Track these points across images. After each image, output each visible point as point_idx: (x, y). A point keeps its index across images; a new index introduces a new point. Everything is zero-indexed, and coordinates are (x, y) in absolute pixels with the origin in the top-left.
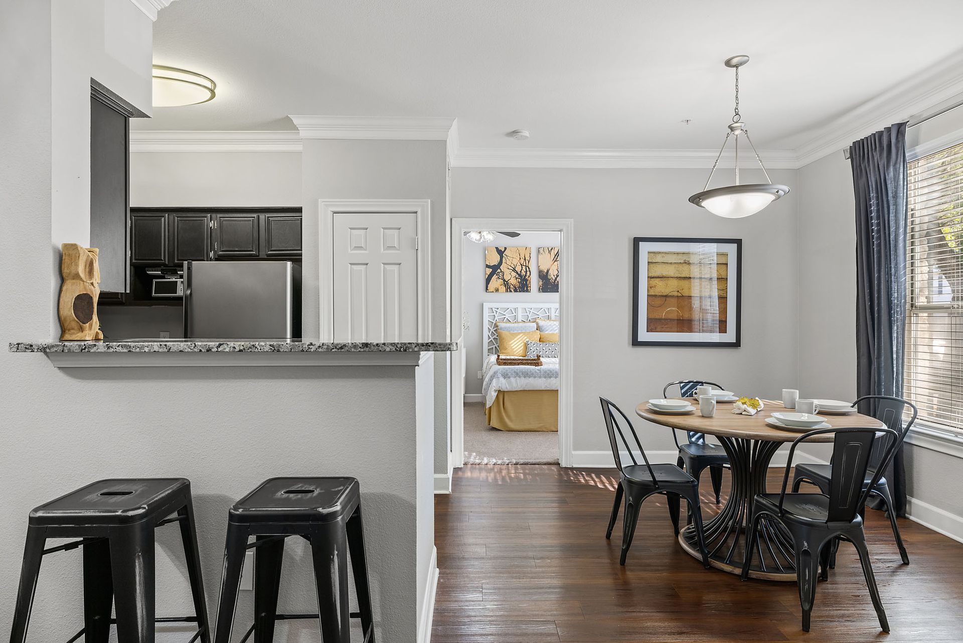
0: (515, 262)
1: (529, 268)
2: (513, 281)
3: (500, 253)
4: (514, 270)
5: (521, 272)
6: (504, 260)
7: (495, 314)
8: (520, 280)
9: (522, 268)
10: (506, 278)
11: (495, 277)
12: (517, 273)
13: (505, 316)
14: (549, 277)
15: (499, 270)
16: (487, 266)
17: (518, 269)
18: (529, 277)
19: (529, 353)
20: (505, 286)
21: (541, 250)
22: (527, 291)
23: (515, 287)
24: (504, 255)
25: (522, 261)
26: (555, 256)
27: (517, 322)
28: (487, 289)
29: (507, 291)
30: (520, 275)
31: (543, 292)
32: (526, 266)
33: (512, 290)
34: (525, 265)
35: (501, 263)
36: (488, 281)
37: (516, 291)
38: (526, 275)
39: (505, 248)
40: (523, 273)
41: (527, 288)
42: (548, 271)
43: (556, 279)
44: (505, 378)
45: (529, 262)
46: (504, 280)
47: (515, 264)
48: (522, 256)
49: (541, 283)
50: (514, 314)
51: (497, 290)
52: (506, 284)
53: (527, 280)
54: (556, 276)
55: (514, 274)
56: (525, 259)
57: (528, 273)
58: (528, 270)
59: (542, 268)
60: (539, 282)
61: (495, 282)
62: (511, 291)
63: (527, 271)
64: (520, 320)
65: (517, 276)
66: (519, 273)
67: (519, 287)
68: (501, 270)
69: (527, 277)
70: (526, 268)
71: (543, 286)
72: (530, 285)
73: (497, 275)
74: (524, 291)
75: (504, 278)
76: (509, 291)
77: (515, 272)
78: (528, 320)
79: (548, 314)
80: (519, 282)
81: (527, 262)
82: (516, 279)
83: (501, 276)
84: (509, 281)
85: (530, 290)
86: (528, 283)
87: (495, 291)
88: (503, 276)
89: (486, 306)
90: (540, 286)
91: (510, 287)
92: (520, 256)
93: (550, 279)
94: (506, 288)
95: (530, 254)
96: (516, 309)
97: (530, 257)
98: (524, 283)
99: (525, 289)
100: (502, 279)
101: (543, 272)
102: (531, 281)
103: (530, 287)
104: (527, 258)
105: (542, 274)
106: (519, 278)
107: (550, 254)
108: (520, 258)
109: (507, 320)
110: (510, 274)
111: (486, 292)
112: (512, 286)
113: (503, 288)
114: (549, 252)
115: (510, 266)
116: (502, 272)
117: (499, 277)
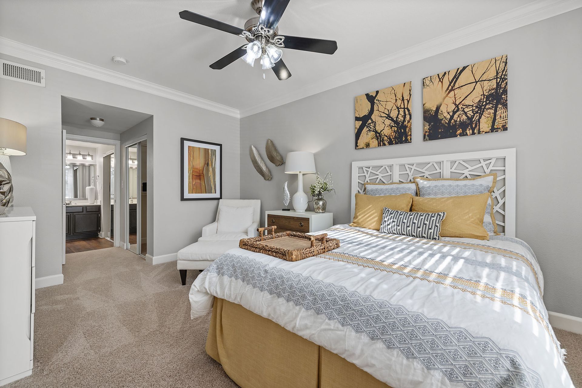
0: (389, 106)
1: (409, 110)
2: (387, 131)
3: (371, 99)
4: (389, 117)
5: (397, 117)
6: (375, 108)
7: (365, 174)
8: (396, 129)
9: (399, 111)
10: (379, 129)
11: (365, 129)
12: (392, 120)
13: (377, 177)
14: (440, 117)
15: (370, 121)
16: (357, 119)
17: (394, 114)
18: (409, 122)
20: (377, 139)
21: (427, 82)
22: (407, 141)
23: (390, 138)
24: (375, 101)
25: (399, 103)
26: (451, 83)
27: (392, 183)
28: (356, 146)
29: (379, 145)
30: (396, 122)
31: (430, 139)
32: (404, 108)
33: (386, 143)
34: (402, 107)
35: (372, 111)
36: (358, 135)
37: (390, 143)
38: (404, 121)
39: (377, 92)
40: (401, 118)
41: (406, 137)
42: (438, 108)
43: (452, 117)
44: (219, 273)
45: (408, 102)
46: (376, 132)
47: (389, 109)
48: (399, 96)
49: (427, 127)
50: (390, 173)
51: (368, 145)
52: (379, 136)
53: (406, 127)
54: (451, 114)
55: (388, 122)
56: (403, 100)
57: (408, 117)
58: (407, 112)
59: (428, 106)
60: (424, 126)
61: (366, 136)
62: (384, 145)
63: (404, 116)
64: (396, 179)
65: (393, 124)
66: (395, 119)
67: (395, 138)
68: (372, 120)
69: (406, 123)
70: (404, 111)
71: (429, 132)
72: (410, 133)
73: (368, 127)
74: (401, 142)
75: (375, 130)
76: (381, 144)
77: (389, 119)
78: (409, 180)
79: (439, 171)
80: (394, 131)
81: (406, 102)
82: (391, 128)
83: (372, 127)
84: (382, 132)
85: (411, 140)
86: (407, 131)
87: (365, 147)
88: (375, 127)
89: (356, 165)
90: (426, 132)
91: (383, 140)
92: (396, 96)
93: (442, 119)
94: (378, 142)
95: (410, 90)
96: (391, 167)
97: (410, 95)
98: (403, 131)
99: (403, 139)
100: (374, 131)
101: (430, 111)
102: (412, 127)
103: (411, 135)
104: (406, 97)
105: (429, 114)
106: (396, 127)
107: (442, 82)
108: (396, 100)
109: (381, 182)
110: (384, 123)
111: (356, 149)
112: (386, 138)
113: (375, 142)
114: (440, 79)
115: (384, 113)
116: (374, 122)
117: (369, 130)
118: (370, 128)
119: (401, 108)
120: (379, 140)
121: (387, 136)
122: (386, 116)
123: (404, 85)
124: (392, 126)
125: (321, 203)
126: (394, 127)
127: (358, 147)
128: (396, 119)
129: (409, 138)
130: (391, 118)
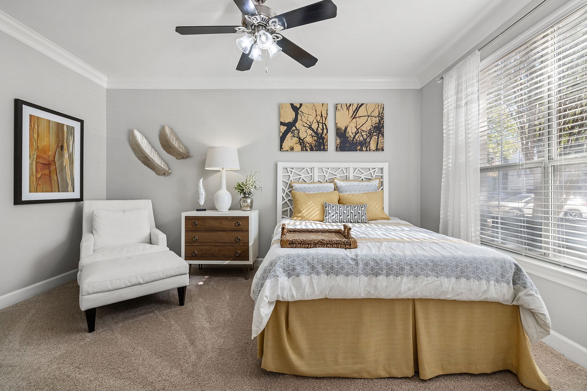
0: (311, 119)
1: (326, 126)
2: (309, 139)
3: (296, 109)
4: (310, 128)
5: (317, 129)
6: (299, 117)
7: (290, 174)
8: (316, 139)
9: (319, 125)
10: (302, 136)
11: (290, 135)
12: (313, 130)
13: (300, 177)
14: (347, 135)
15: (294, 128)
16: (282, 124)
17: (315, 126)
18: (326, 135)
19: (327, 217)
21: (339, 107)
22: (324, 150)
23: (311, 146)
24: (299, 112)
25: (319, 118)
26: (354, 112)
27: (313, 182)
28: (281, 148)
29: (302, 150)
30: (316, 133)
31: (341, 151)
32: (323, 123)
33: (308, 149)
35: (296, 120)
36: (282, 139)
37: (312, 150)
38: (323, 133)
39: (301, 105)
40: (320, 131)
41: (324, 146)
42: (346, 128)
43: (354, 137)
45: (326, 119)
46: (300, 139)
47: (311, 121)
48: (319, 113)
49: (338, 141)
50: (310, 174)
51: (292, 149)
52: (301, 142)
53: (323, 138)
54: (354, 134)
55: (310, 132)
56: (322, 116)
57: (325, 131)
58: (325, 127)
59: (339, 125)
60: (336, 140)
61: (290, 141)
62: (307, 150)
63: (323, 130)
64: (316, 180)
65: (313, 134)
66: (315, 131)
67: (315, 146)
68: (296, 127)
69: (324, 135)
70: (323, 125)
71: (340, 145)
72: (326, 144)
73: (292, 133)
74: (320, 150)
75: (299, 136)
76: (304, 150)
77: (311, 130)
78: (325, 180)
79: (346, 174)
80: (315, 140)
81: (324, 119)
82: (312, 137)
83: (296, 134)
84: (305, 139)
85: (327, 149)
86: (325, 141)
87: (290, 150)
88: (298, 134)
89: (281, 166)
90: (338, 145)
91: (305, 146)
92: (316, 112)
93: (348, 137)
94: (301, 147)
95: (327, 110)
96: (312, 169)
97: (327, 114)
98: (321, 141)
99: (322, 148)
100: (297, 137)
101: (341, 130)
102: (328, 139)
103: (327, 145)
104: (324, 115)
105: (340, 132)
106: (316, 137)
107: (348, 110)
108: (316, 115)
109: (303, 181)
110: (306, 132)
111: (281, 151)
112: (308, 145)
113: (298, 147)
114: (347, 108)
115: (306, 123)
116: (298, 129)
117: (294, 135)
118: (294, 134)
119: (320, 123)
120: (302, 146)
121: (308, 143)
122: (309, 126)
123: (323, 105)
124: (313, 136)
125: (249, 201)
126: (315, 136)
127: (282, 149)
128: (317, 131)
129: (326, 147)
130: (312, 129)
